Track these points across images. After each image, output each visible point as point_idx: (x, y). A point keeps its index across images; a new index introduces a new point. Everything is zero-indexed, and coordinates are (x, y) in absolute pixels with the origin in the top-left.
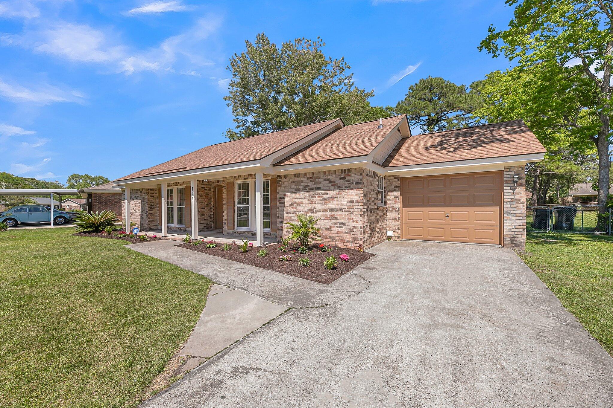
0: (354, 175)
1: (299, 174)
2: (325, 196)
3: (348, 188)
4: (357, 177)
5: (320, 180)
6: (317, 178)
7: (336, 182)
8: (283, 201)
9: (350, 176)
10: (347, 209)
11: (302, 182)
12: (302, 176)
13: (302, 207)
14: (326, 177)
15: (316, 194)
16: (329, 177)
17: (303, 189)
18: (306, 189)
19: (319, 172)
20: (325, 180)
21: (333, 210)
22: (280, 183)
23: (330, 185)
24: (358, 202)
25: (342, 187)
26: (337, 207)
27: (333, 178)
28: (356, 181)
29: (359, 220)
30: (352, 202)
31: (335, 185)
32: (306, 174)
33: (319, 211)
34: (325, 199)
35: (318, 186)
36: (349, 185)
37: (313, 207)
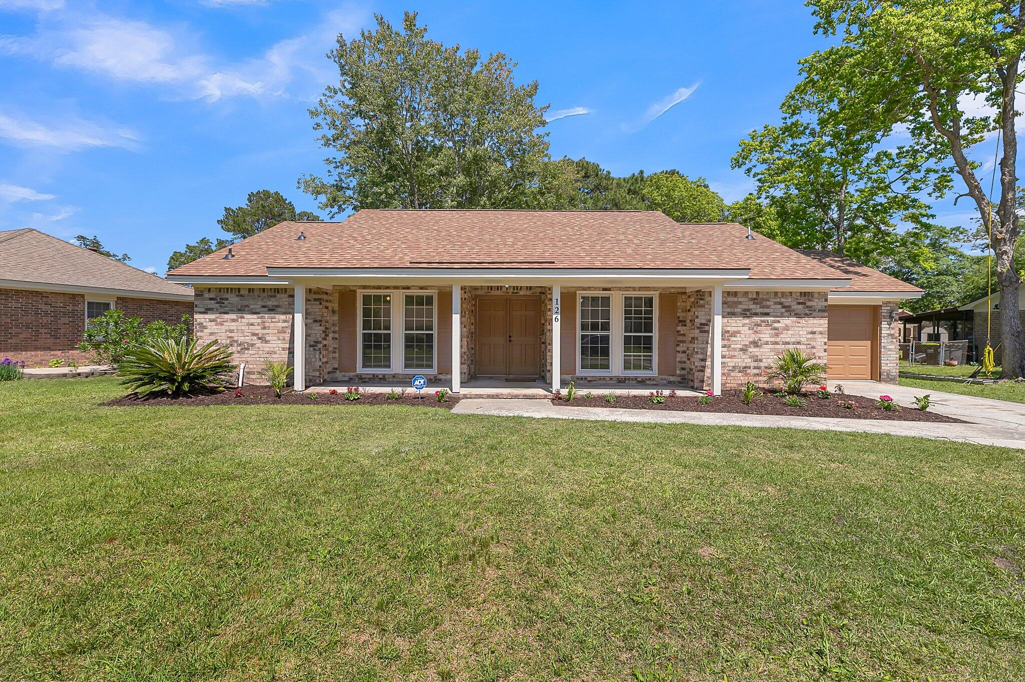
0: (817, 300)
1: (736, 292)
2: (776, 325)
3: (807, 315)
4: (820, 304)
5: (768, 303)
6: (763, 300)
7: (793, 307)
8: (706, 329)
9: (811, 301)
10: (806, 342)
11: (740, 303)
12: (739, 295)
13: (740, 339)
14: (778, 300)
15: (762, 321)
16: (783, 300)
17: (741, 314)
18: (747, 314)
19: (768, 293)
20: (776, 303)
21: (788, 343)
22: (702, 302)
23: (783, 310)
24: (821, 333)
25: (800, 315)
26: (793, 340)
27: (788, 301)
28: (819, 307)
29: (823, 355)
30: (813, 333)
31: (791, 311)
32: (746, 293)
33: (767, 343)
34: (776, 329)
35: (766, 311)
36: (810, 312)
37: (757, 339)
